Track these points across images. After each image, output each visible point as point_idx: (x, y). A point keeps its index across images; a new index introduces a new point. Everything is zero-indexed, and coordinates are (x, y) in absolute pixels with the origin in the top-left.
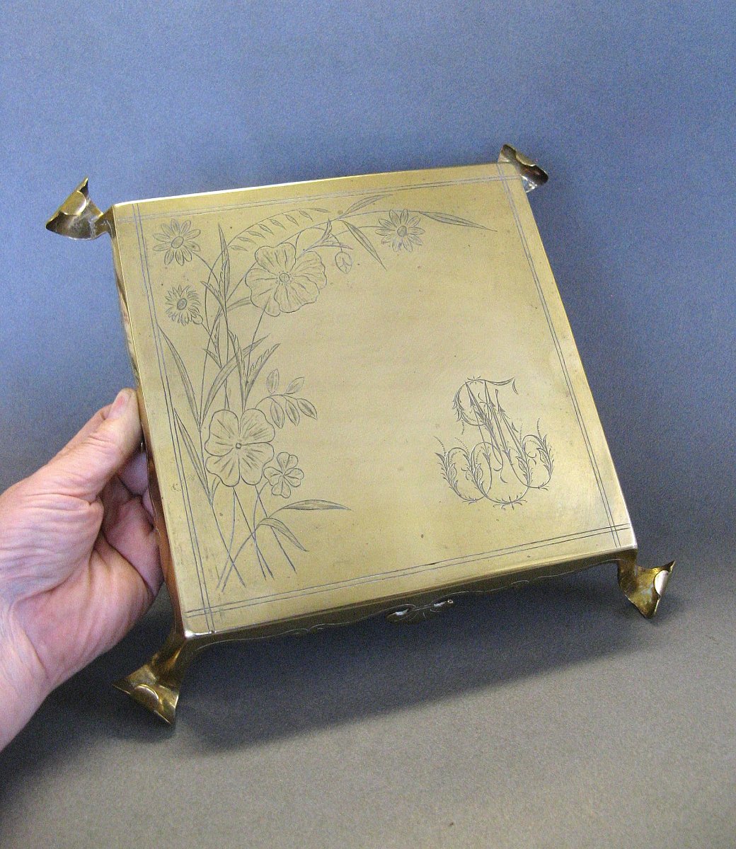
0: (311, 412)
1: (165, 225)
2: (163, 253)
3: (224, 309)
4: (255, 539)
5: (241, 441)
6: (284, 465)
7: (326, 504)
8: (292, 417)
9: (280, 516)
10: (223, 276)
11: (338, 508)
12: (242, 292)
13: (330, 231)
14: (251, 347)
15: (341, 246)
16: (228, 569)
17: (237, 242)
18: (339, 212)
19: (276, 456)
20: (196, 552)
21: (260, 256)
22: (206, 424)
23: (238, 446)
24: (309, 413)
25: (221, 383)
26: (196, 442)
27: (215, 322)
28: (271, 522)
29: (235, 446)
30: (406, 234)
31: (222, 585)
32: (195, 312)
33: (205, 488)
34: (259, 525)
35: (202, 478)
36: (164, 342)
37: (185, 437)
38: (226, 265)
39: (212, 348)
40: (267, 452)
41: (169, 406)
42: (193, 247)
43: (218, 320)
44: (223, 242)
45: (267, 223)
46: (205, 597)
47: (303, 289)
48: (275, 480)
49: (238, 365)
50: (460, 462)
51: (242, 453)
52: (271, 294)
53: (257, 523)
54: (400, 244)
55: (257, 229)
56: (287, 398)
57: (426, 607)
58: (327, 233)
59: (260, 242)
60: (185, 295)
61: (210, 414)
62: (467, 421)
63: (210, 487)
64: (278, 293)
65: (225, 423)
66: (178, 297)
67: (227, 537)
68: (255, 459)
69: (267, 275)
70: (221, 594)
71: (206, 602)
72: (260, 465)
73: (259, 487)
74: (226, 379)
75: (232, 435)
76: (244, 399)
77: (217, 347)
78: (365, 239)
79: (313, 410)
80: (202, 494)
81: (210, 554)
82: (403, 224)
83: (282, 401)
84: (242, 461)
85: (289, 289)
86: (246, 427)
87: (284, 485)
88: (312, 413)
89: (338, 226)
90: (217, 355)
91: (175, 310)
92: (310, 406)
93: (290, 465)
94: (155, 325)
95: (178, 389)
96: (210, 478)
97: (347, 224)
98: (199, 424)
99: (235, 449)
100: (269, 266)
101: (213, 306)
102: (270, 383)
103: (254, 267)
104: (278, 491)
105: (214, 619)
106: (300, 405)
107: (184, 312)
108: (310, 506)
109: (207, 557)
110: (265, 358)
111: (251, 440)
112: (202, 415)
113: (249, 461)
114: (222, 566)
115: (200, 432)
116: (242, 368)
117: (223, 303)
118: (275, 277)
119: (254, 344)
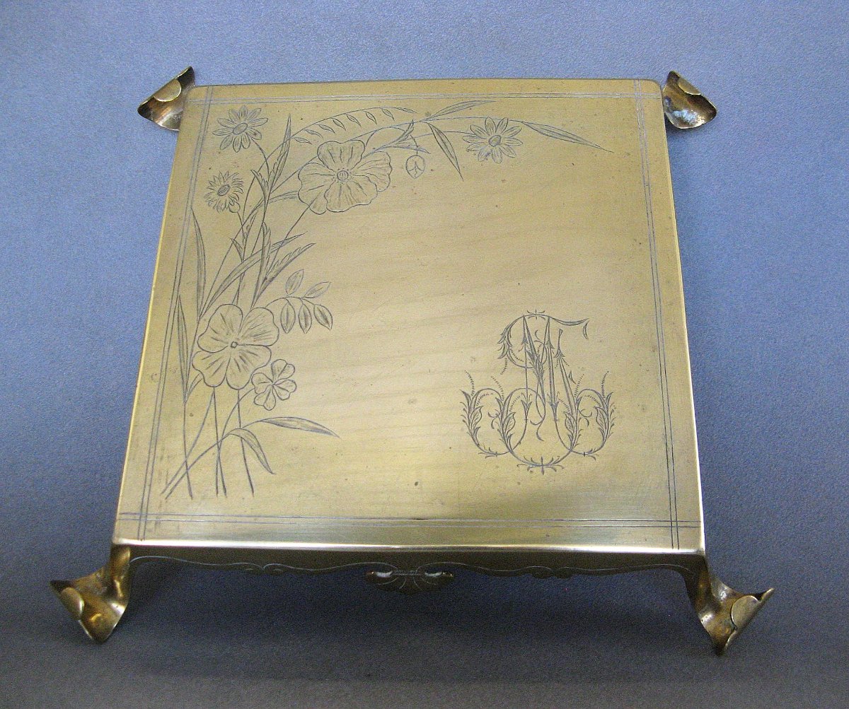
0: (326, 321)
1: (233, 111)
2: (221, 138)
3: (266, 200)
4: (219, 449)
5: (238, 339)
6: (278, 373)
7: (311, 425)
8: (303, 323)
9: (255, 428)
10: (276, 166)
11: (325, 432)
12: (292, 185)
13: (411, 132)
14: (282, 243)
15: (418, 148)
16: (179, 476)
17: (304, 135)
18: (428, 114)
19: (271, 362)
20: (152, 450)
21: (323, 150)
22: (207, 316)
23: (234, 345)
24: (324, 322)
25: (236, 276)
26: (191, 334)
27: (252, 212)
28: (242, 433)
29: (229, 345)
30: (499, 143)
31: (168, 491)
32: (234, 200)
33: (184, 383)
34: (228, 434)
35: (184, 373)
36: (192, 228)
37: (180, 327)
38: (284, 155)
39: (239, 239)
40: (263, 356)
41: (176, 291)
42: (255, 134)
43: (256, 211)
44: (288, 131)
45: (344, 119)
46: (145, 500)
47: (360, 189)
48: (261, 388)
49: (262, 259)
50: (489, 405)
51: (236, 353)
52: (323, 190)
53: (226, 432)
54: (488, 154)
55: (329, 123)
56: (305, 302)
57: (412, 573)
58: (406, 134)
59: (328, 136)
60: (230, 182)
61: (215, 306)
62: (512, 360)
63: (190, 384)
64: (331, 191)
65: (227, 318)
66: (222, 183)
67: (190, 439)
68: (247, 361)
69: (325, 170)
70: (164, 500)
71: (144, 510)
72: (251, 369)
73: (242, 393)
74: (244, 272)
75: (231, 331)
76: (256, 297)
77: (245, 238)
78: (448, 144)
79: (329, 320)
80: (179, 389)
81: (165, 456)
82: (499, 132)
83: (297, 304)
84: (232, 360)
85: (344, 187)
86: (249, 326)
87: (271, 396)
88: (327, 322)
89: (420, 128)
90: (243, 248)
91: (214, 195)
92: (327, 314)
93: (285, 375)
94: (189, 209)
95: (190, 276)
96: (194, 373)
97: (432, 127)
98: (200, 316)
99: (229, 347)
100: (329, 162)
101: (256, 194)
102: (290, 283)
103: (313, 161)
104: (261, 401)
105: (147, 527)
106: (317, 313)
107: (223, 199)
108: (293, 423)
109: (162, 458)
110: (293, 257)
111: (250, 341)
112: (206, 306)
113: (241, 363)
114: (175, 470)
115: (198, 323)
116: (266, 262)
117: (267, 193)
118: (332, 173)
119: (286, 240)
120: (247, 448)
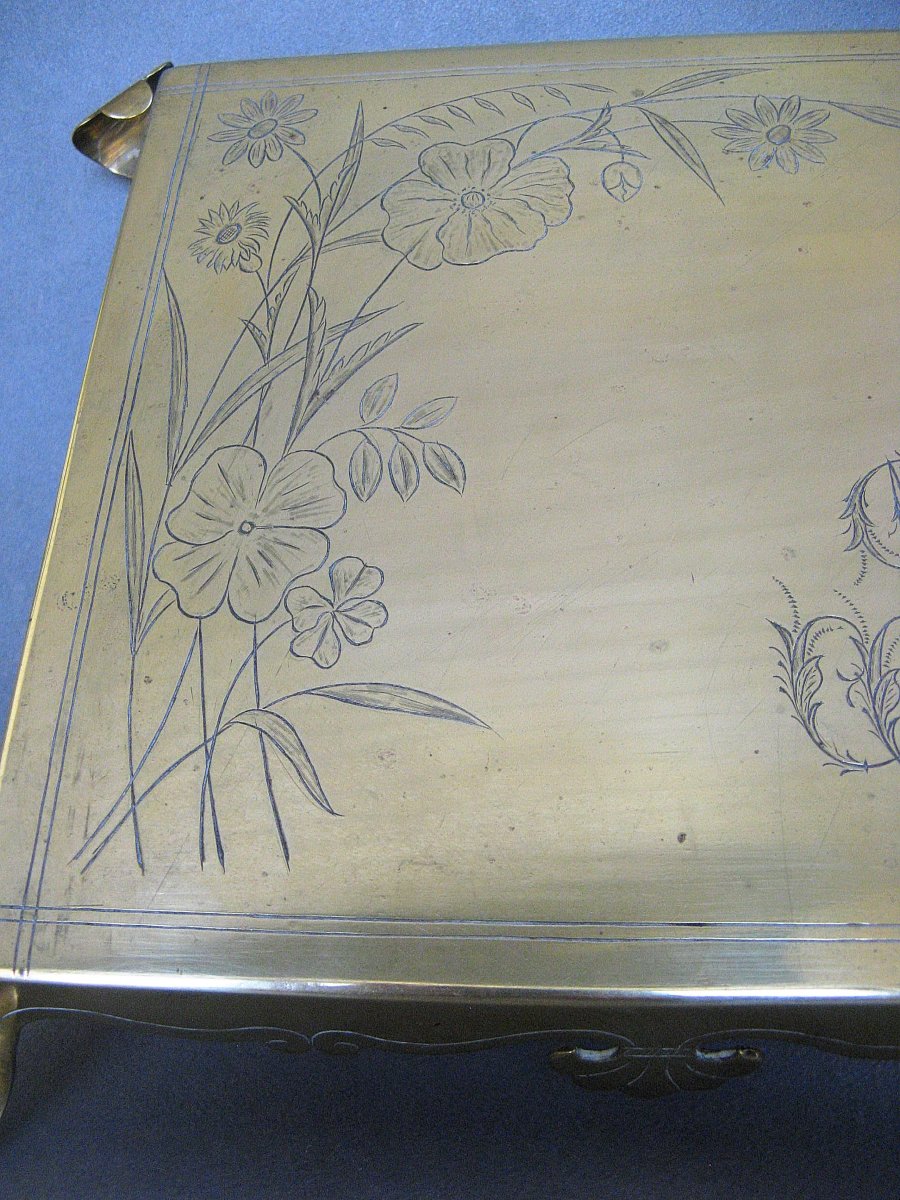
0: (451, 474)
1: (248, 101)
2: (224, 147)
3: (315, 249)
4: (209, 756)
5: (256, 516)
6: (344, 586)
7: (426, 701)
8: (399, 479)
9: (292, 710)
10: (335, 189)
11: (458, 718)
12: (370, 219)
13: (607, 123)
14: (351, 326)
15: (623, 150)
16: (116, 819)
17: (391, 133)
18: (636, 93)
19: (329, 562)
20: (57, 758)
21: (431, 158)
22: (189, 470)
23: (246, 527)
24: (446, 477)
25: (253, 391)
26: (152, 509)
27: (287, 270)
28: (264, 720)
29: (236, 527)
30: (787, 139)
31: (88, 855)
32: (250, 250)
33: (135, 610)
34: (230, 723)
35: (135, 588)
36: (162, 304)
37: (131, 494)
38: (351, 170)
39: (261, 320)
40: (312, 551)
41: (124, 422)
42: (292, 136)
43: (296, 267)
44: (359, 130)
45: (469, 106)
46: (36, 876)
47: (509, 222)
48: (307, 618)
49: (309, 356)
50: (837, 653)
51: (250, 545)
52: (435, 226)
53: (227, 716)
54: (769, 158)
55: (441, 113)
56: (402, 437)
57: (666, 1053)
58: (597, 128)
59: (438, 134)
60: (241, 218)
61: (207, 449)
62: (876, 554)
63: (146, 611)
64: (449, 228)
65: (233, 474)
66: (226, 221)
67: (145, 729)
68: (275, 562)
69: (436, 192)
70: (78, 879)
71: (32, 896)
72: (284, 578)
73: (263, 631)
74: (270, 382)
75: (239, 499)
76: (296, 429)
77: (273, 317)
78: (684, 142)
79: (458, 472)
80: (123, 624)
81: (85, 773)
82: (785, 119)
83: (386, 441)
84: (242, 563)
85: (477, 221)
86: (280, 487)
87: (330, 635)
88: (455, 478)
89: (622, 119)
90: (267, 334)
91: (210, 243)
92: (452, 460)
93: (361, 590)
94: (157, 269)
95: (156, 391)
96: (155, 590)
97: (648, 114)
98: (174, 469)
99: (235, 533)
100: (444, 177)
101: (296, 238)
102: (368, 400)
103: (411, 177)
104: (306, 648)
105: (37, 939)
106: (430, 458)
107: (227, 250)
108: (382, 698)
109: (77, 778)
110: (373, 350)
111: (282, 518)
112: (188, 449)
113: (261, 565)
114: (108, 804)
115: (170, 485)
116: (315, 364)
117: (318, 237)
118: (452, 196)
119: (360, 319)
120: (274, 757)
